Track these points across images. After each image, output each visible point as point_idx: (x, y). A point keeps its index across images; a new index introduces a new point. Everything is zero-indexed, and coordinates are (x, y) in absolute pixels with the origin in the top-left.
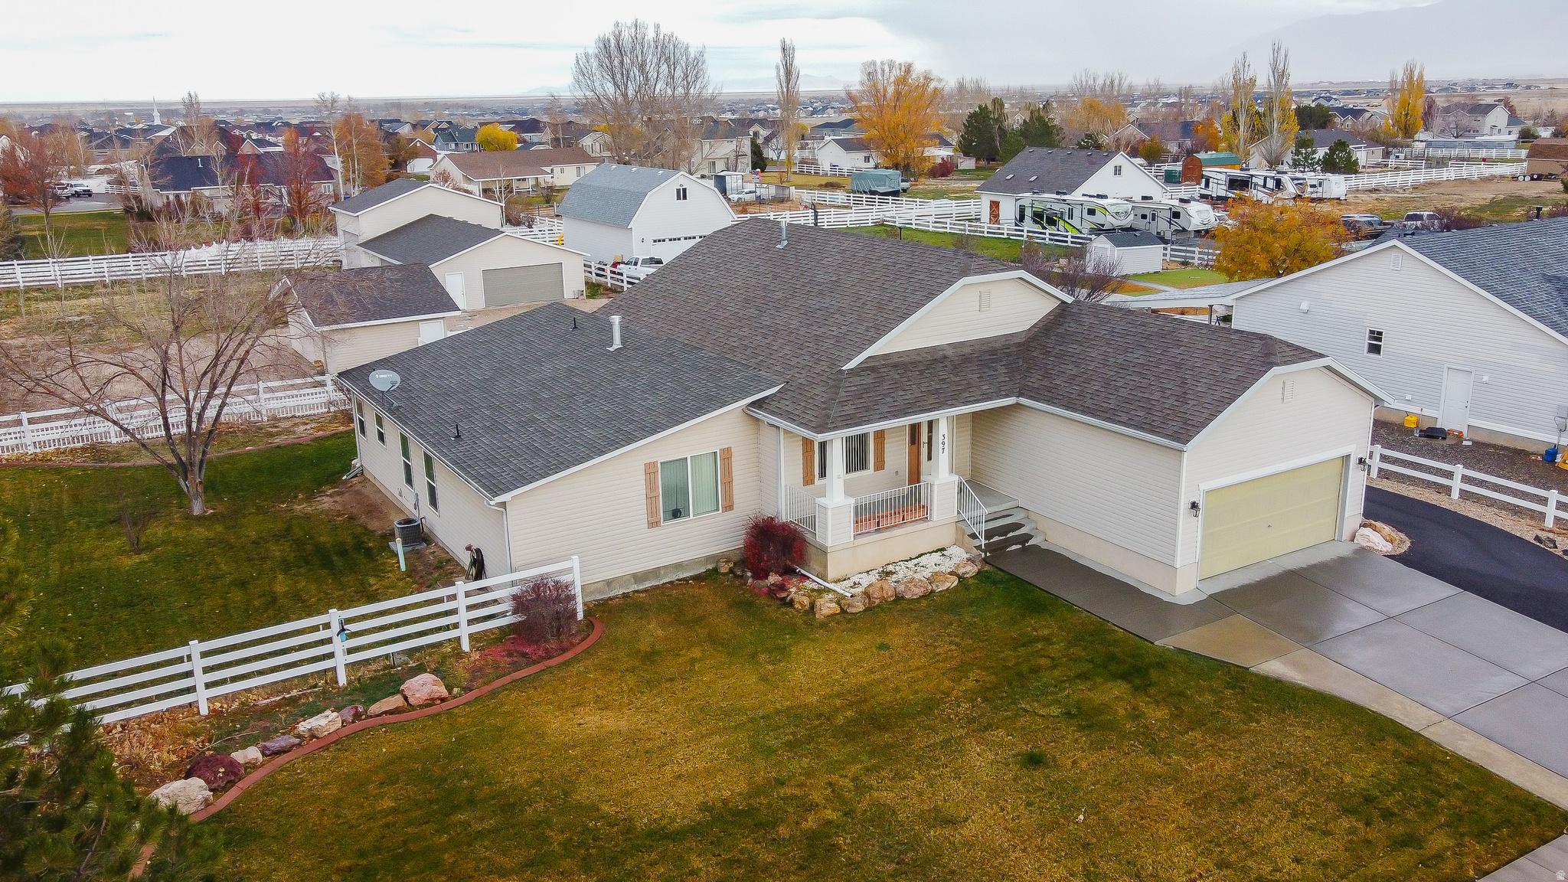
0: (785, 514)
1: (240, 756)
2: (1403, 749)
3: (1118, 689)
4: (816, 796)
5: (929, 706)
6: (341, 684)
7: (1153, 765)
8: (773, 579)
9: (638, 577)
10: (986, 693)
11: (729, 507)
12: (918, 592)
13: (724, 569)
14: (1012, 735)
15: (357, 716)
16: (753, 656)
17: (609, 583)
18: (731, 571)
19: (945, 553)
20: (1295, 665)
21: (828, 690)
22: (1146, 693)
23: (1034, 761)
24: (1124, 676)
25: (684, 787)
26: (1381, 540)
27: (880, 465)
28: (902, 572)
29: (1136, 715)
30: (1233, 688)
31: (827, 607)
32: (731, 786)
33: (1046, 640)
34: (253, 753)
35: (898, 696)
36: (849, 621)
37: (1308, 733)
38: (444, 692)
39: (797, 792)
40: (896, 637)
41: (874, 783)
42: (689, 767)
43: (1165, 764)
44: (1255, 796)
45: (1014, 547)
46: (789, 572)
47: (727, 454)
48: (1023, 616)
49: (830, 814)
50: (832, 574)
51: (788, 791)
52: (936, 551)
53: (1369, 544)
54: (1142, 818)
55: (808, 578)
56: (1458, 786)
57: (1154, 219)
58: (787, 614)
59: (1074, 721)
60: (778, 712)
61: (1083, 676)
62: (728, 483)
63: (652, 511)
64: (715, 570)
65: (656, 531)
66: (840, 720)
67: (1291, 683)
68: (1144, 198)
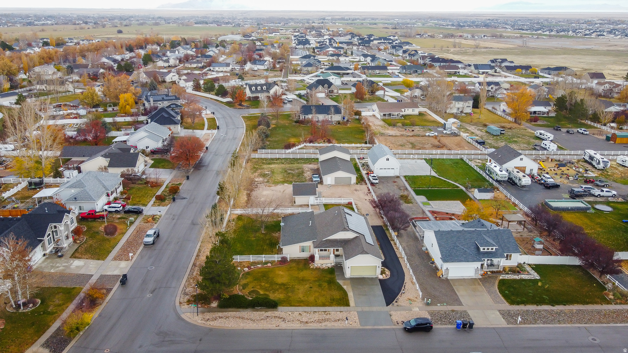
0: (314, 255)
1: (252, 267)
2: (344, 297)
6: (263, 262)
7: (320, 291)
9: (298, 257)
11: (309, 252)
12: (322, 268)
15: (262, 266)
16: (299, 270)
17: (294, 257)
19: (332, 264)
20: (347, 287)
21: (302, 276)
23: (311, 287)
24: (329, 283)
25: (282, 281)
26: (381, 277)
27: (329, 251)
28: (324, 265)
29: (325, 287)
30: (337, 287)
32: (286, 282)
33: (327, 277)
35: (307, 278)
37: (337, 293)
38: (270, 266)
41: (297, 285)
42: (284, 279)
44: (324, 296)
45: (339, 265)
46: (311, 261)
47: (310, 246)
48: (328, 274)
50: (315, 263)
51: (289, 283)
52: (328, 264)
54: (313, 294)
55: (312, 264)
57: (516, 179)
58: (308, 266)
59: (318, 286)
60: (296, 277)
62: (310, 249)
65: (300, 253)
66: (300, 279)
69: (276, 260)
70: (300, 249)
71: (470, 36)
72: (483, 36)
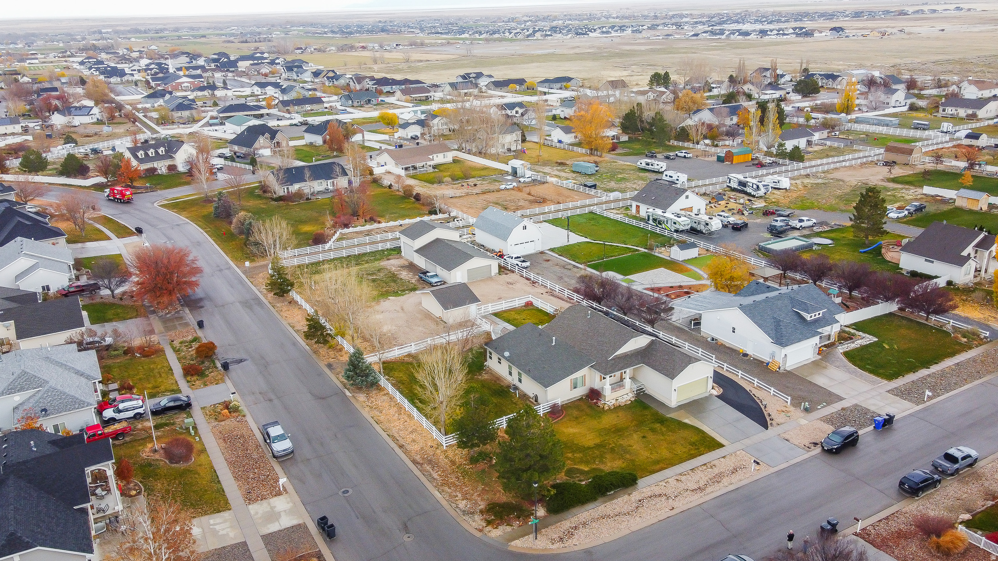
0: (597, 388)
2: (702, 435)
3: (658, 425)
4: (611, 442)
5: (627, 428)
7: (662, 438)
8: (595, 401)
9: (569, 400)
10: (636, 425)
11: (585, 386)
12: (623, 404)
14: (641, 433)
16: (595, 417)
17: (564, 402)
18: (586, 399)
19: (628, 395)
20: (690, 420)
21: (610, 424)
22: (663, 425)
23: (644, 437)
24: (660, 423)
25: (590, 441)
26: (715, 392)
28: (620, 400)
29: (661, 429)
30: (678, 424)
31: (606, 408)
32: (597, 440)
33: (647, 415)
35: (622, 425)
36: (611, 411)
37: (688, 432)
39: (608, 442)
40: (620, 414)
41: (619, 440)
42: (590, 438)
43: (664, 437)
44: (677, 442)
45: (642, 393)
46: (598, 399)
47: (585, 377)
48: (643, 409)
49: (613, 445)
50: (607, 400)
51: (606, 441)
52: (626, 395)
53: (713, 393)
54: (660, 446)
55: (602, 401)
57: (699, 224)
58: (598, 408)
59: (651, 430)
60: (602, 428)
61: (653, 422)
62: (585, 382)
63: (571, 388)
64: (583, 399)
65: (572, 392)
66: (612, 430)
69: (541, 413)
70: (571, 385)
71: (377, 46)
72: (395, 45)
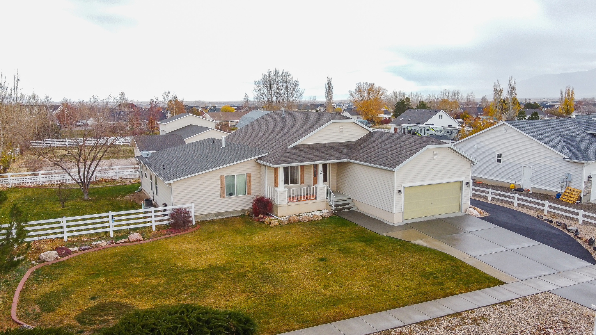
0: (267, 196)
1: (72, 249)
2: (452, 263)
3: (360, 244)
4: (246, 265)
5: (295, 247)
6: (111, 237)
7: (363, 262)
8: (260, 216)
9: (217, 214)
10: (315, 244)
11: (249, 194)
12: (307, 220)
13: (247, 214)
14: (319, 254)
15: (112, 243)
16: (244, 234)
17: (206, 215)
18: (249, 215)
19: (322, 211)
20: (427, 242)
21: (264, 242)
22: (370, 246)
23: (323, 260)
24: (364, 241)
25: (206, 261)
26: (475, 212)
27: (302, 182)
28: (304, 215)
29: (363, 251)
30: (401, 246)
31: (274, 223)
32: (221, 261)
33: (344, 232)
34: (76, 249)
35: (286, 244)
36: (281, 227)
37: (420, 257)
38: (142, 239)
39: (241, 264)
40: (293, 231)
41: (267, 263)
42: (210, 257)
43: (366, 262)
44: (392, 271)
45: (345, 210)
46: (267, 214)
47: (249, 176)
48: (339, 227)
49: (248, 269)
50: (279, 215)
51: (238, 263)
52: (319, 211)
53: (471, 213)
54: (351, 274)
55: (272, 216)
56: (466, 273)
57: (452, 133)
58: (261, 225)
59: (341, 251)
60: (245, 246)
61: (350, 241)
62: (249, 185)
63: (222, 192)
64: (244, 215)
65: (223, 199)
66: (264, 249)
67: (422, 246)
68: (449, 126)
69: (153, 224)
70: (222, 187)
